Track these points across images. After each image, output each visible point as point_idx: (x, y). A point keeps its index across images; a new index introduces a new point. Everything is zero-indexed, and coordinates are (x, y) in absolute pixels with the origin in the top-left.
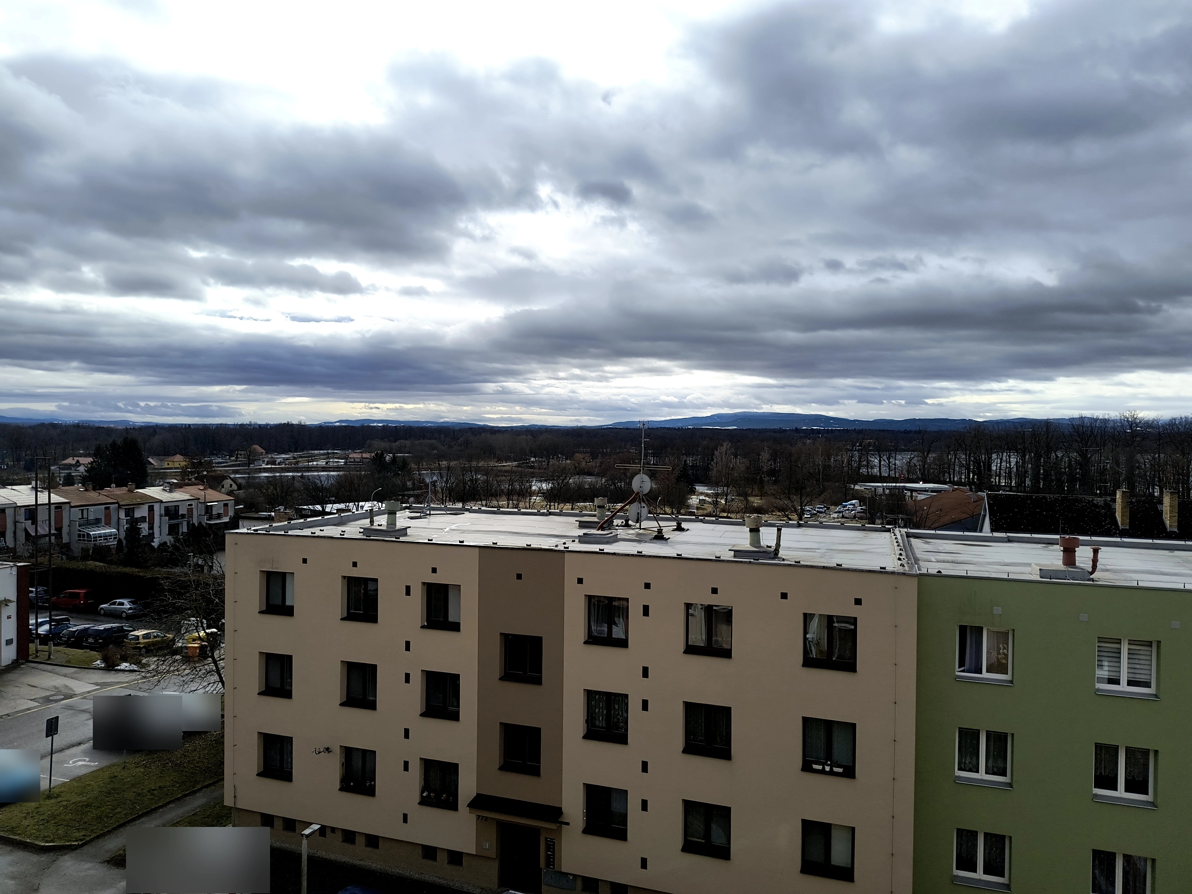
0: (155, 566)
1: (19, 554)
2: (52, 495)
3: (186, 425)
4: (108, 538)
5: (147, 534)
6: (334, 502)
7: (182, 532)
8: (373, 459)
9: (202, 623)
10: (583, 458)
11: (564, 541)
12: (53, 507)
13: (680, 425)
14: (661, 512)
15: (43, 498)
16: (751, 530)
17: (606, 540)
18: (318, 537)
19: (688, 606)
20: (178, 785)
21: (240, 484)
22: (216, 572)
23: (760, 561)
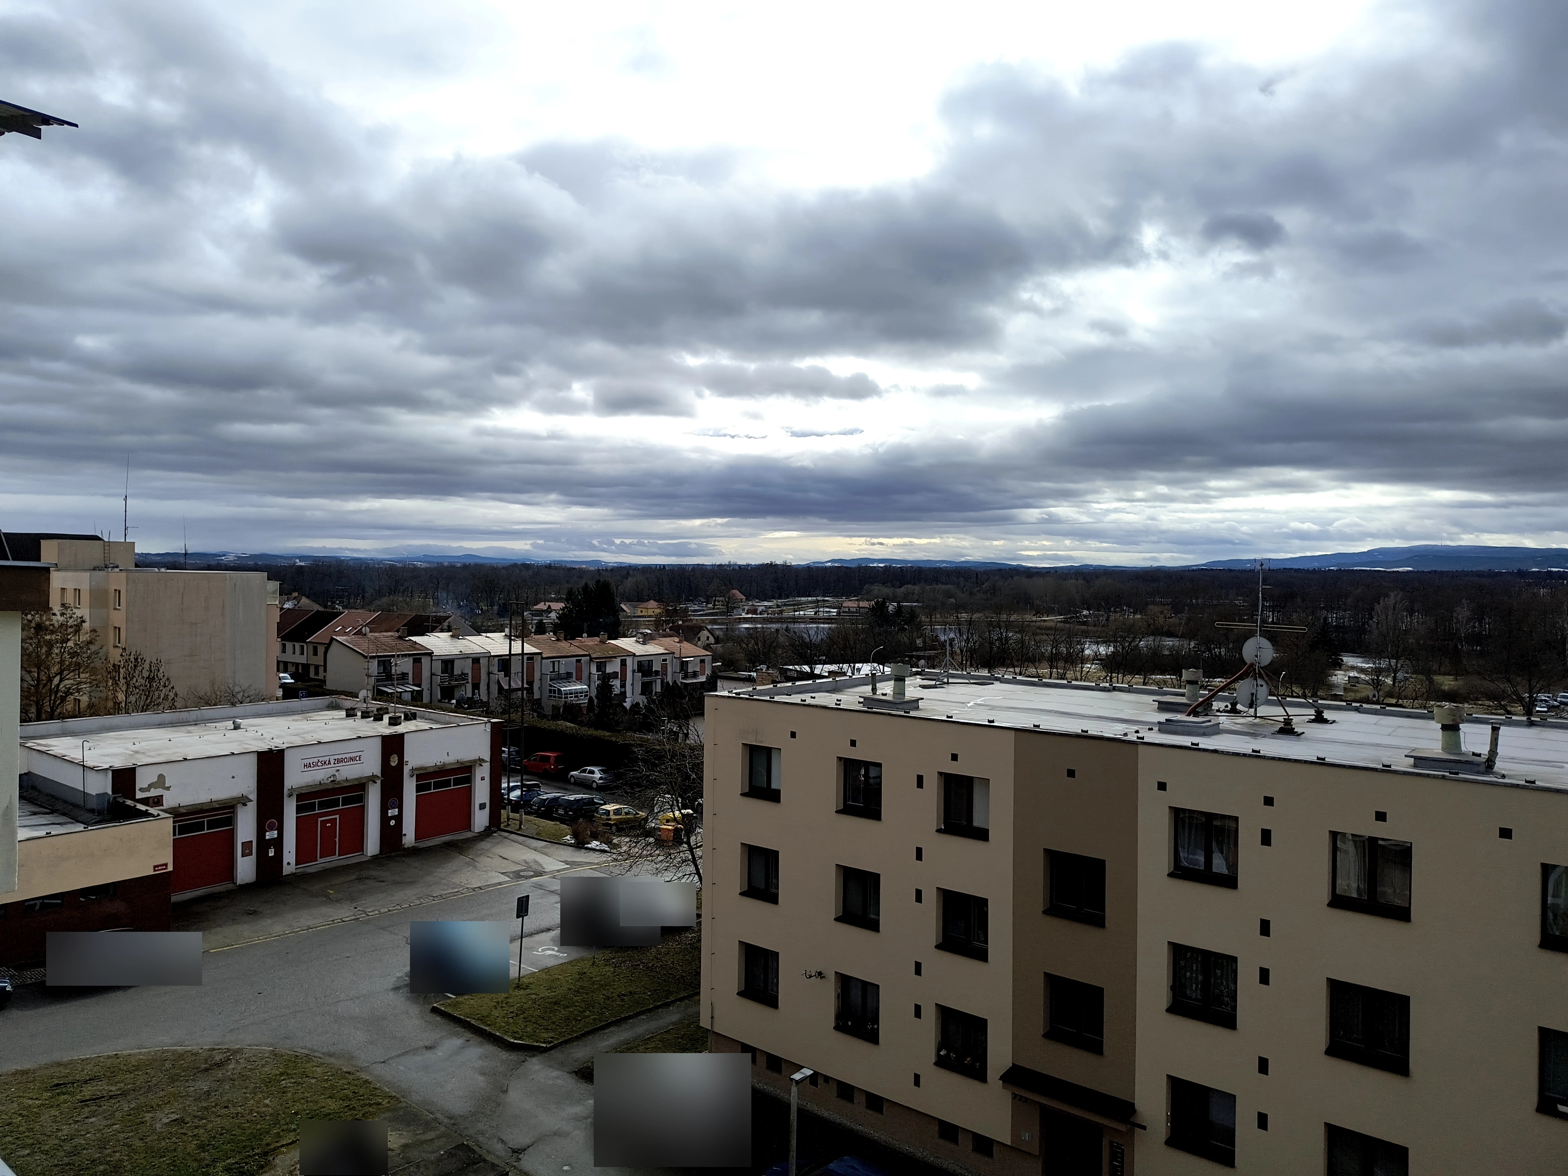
0: (628, 729)
1: (492, 709)
2: (525, 644)
3: (660, 565)
4: (579, 695)
5: (619, 693)
6: (825, 663)
7: (656, 692)
8: (872, 609)
9: (678, 802)
10: (1161, 612)
11: (1136, 728)
12: (525, 657)
13: (1316, 565)
14: (1286, 694)
15: (517, 647)
16: (1444, 728)
17: (1202, 731)
18: (809, 705)
19: (1334, 835)
20: (649, 993)
21: (718, 636)
22: (692, 742)
23: (1461, 776)
